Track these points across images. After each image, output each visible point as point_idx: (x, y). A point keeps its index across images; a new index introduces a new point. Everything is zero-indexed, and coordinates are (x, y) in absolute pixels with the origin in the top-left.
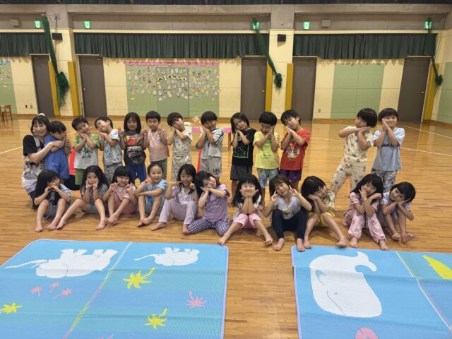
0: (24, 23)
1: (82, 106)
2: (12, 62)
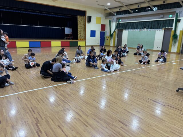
0: (165, 16)
1: (181, 49)
2: (156, 31)
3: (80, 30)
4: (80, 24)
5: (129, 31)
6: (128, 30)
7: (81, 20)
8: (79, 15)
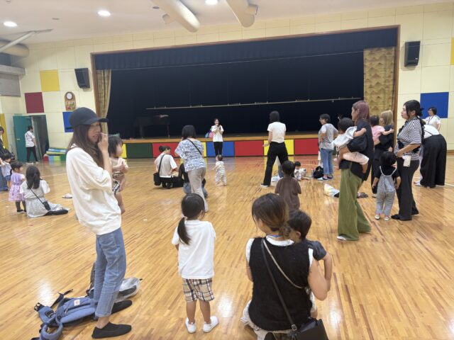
3: (374, 97)
4: (376, 76)
7: (378, 62)
8: (369, 47)
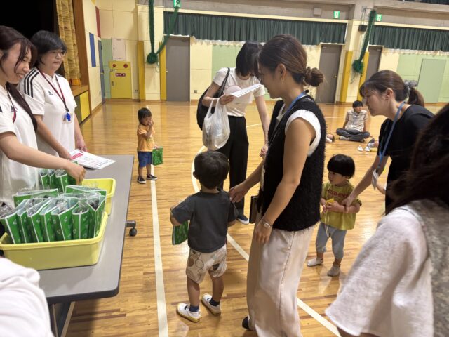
5: (215, 45)
6: (212, 42)
